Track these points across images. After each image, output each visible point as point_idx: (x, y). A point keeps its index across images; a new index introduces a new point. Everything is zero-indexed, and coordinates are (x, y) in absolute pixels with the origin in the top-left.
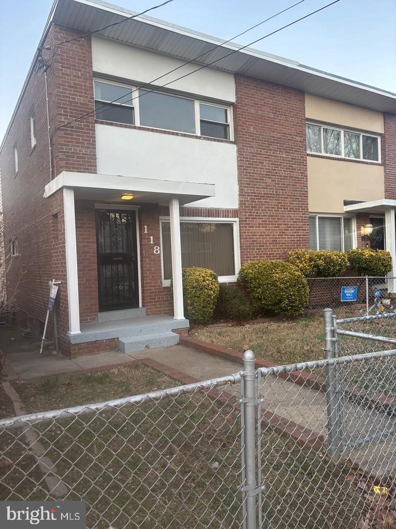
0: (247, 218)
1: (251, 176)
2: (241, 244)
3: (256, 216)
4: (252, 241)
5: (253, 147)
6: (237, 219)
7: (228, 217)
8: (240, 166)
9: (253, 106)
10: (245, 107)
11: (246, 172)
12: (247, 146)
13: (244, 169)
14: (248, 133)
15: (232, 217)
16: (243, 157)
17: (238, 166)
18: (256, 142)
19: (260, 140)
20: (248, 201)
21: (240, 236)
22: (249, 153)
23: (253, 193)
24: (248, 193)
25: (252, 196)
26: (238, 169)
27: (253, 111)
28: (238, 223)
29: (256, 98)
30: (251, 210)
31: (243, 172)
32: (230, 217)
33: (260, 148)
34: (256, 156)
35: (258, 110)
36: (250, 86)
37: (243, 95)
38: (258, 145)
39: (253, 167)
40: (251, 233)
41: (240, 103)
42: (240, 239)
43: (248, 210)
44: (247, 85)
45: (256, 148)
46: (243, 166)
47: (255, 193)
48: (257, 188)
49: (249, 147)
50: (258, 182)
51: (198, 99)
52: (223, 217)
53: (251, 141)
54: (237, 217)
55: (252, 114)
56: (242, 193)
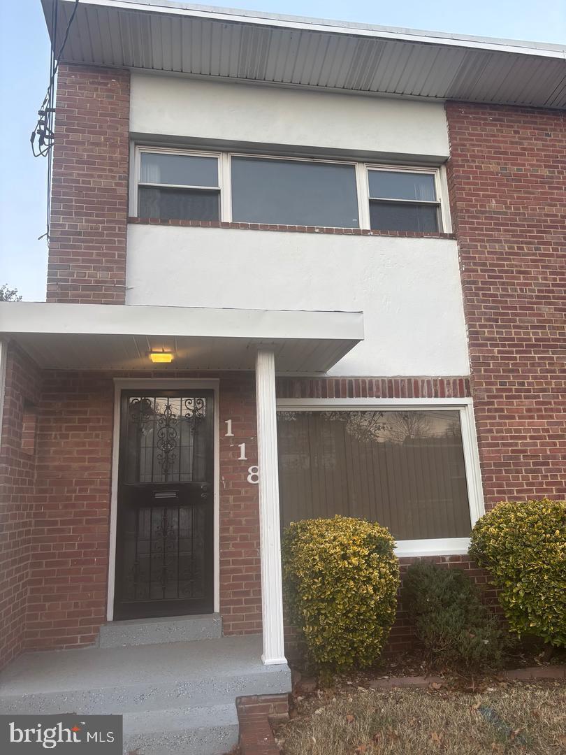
0: (495, 397)
1: (500, 302)
2: (481, 459)
3: (517, 390)
4: (513, 451)
5: (500, 242)
6: (469, 401)
7: (443, 396)
8: (469, 283)
9: (493, 158)
10: (474, 161)
11: (484, 295)
12: (483, 241)
13: (478, 289)
14: (483, 212)
15: (455, 396)
16: (475, 264)
17: (463, 282)
18: (505, 231)
19: (517, 225)
20: (493, 358)
21: (479, 439)
22: (489, 253)
23: (505, 339)
24: (493, 339)
25: (504, 346)
26: (464, 289)
27: (493, 167)
28: (471, 409)
29: (498, 142)
30: (502, 377)
31: (477, 295)
32: (449, 396)
33: (517, 242)
34: (509, 260)
35: (506, 164)
36: (485, 119)
37: (467, 140)
38: (513, 236)
39: (503, 284)
40: (508, 431)
41: (460, 156)
42: (480, 446)
43: (496, 377)
44: (474, 118)
45: (506, 242)
46: (475, 283)
47: (512, 339)
48: (515, 327)
49: (488, 241)
50: (516, 315)
51: (363, 162)
52: (430, 396)
53: (492, 230)
54: (469, 395)
55: (492, 173)
56: (475, 340)
